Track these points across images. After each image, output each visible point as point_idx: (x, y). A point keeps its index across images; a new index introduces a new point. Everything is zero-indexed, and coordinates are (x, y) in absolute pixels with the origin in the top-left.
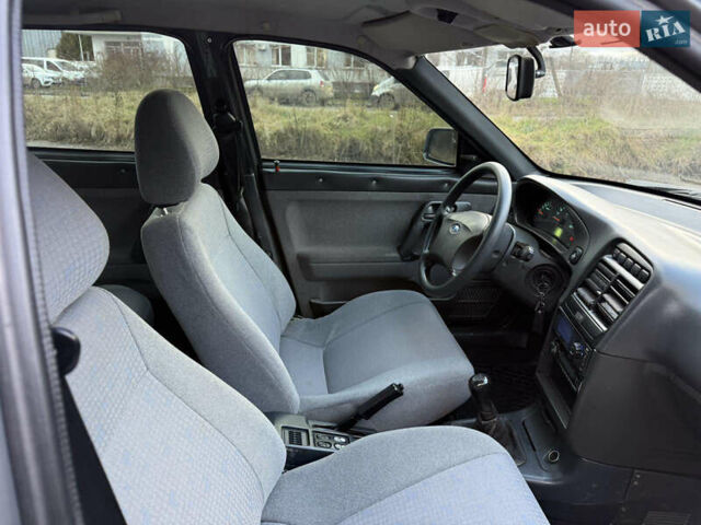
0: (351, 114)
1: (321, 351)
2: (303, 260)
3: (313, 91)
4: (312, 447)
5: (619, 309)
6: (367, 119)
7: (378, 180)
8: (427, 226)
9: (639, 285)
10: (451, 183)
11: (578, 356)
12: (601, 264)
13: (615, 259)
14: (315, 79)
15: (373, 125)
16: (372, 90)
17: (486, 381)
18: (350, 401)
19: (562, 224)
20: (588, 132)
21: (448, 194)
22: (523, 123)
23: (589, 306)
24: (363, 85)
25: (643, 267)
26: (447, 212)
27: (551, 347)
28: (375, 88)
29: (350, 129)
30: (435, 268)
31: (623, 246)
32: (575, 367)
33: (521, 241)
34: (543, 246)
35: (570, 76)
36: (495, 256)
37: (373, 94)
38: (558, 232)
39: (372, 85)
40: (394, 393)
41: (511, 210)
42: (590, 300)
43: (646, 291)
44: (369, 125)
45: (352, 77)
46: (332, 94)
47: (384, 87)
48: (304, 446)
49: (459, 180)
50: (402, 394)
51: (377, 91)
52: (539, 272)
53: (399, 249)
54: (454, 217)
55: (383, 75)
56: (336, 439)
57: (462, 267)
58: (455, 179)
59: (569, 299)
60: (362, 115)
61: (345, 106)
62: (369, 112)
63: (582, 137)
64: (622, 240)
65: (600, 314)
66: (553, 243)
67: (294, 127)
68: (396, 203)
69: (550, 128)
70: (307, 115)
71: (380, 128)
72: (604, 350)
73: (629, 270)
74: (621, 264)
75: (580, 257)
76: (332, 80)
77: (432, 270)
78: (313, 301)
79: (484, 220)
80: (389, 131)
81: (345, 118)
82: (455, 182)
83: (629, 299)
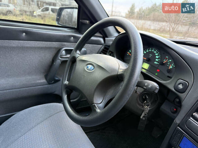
7: (27, 32)
10: (76, 38)
26: (78, 55)
30: (74, 94)
49: (81, 36)
54: (84, 58)
82: (79, 38)
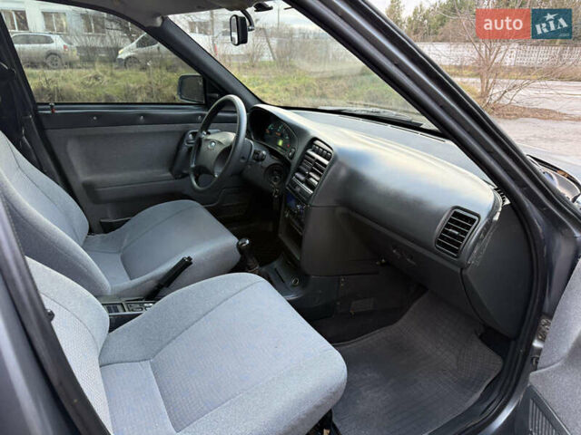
0: (101, 74)
1: (118, 257)
2: (89, 187)
3: (56, 54)
4: (128, 313)
5: (318, 178)
6: (118, 78)
7: (145, 115)
8: (190, 149)
9: (326, 162)
10: (203, 116)
11: (300, 213)
12: (306, 156)
13: (313, 151)
14: (58, 43)
15: (124, 83)
16: (117, 54)
17: (247, 242)
18: (152, 279)
19: (282, 137)
20: (298, 86)
21: (201, 124)
22: (250, 79)
23: (302, 182)
24: (107, 49)
25: (328, 152)
26: (204, 135)
27: (284, 214)
28: (120, 52)
29: (103, 87)
30: (202, 177)
31: (317, 142)
32: (299, 220)
33: (257, 149)
34: (272, 152)
35: (280, 43)
36: (242, 161)
37: (119, 57)
38: (280, 143)
39: (117, 49)
40: (185, 264)
41: (248, 131)
42: (302, 178)
43: (331, 165)
44: (121, 83)
45: (95, 42)
46: (78, 58)
47: (129, 50)
48: (122, 313)
49: (207, 113)
50: (191, 263)
51: (123, 54)
52: (271, 169)
53: (171, 170)
54: (209, 137)
55: (124, 41)
56: (146, 305)
57: (221, 171)
58: (204, 112)
59: (291, 181)
60: (112, 74)
61: (94, 67)
62: (118, 73)
63: (293, 89)
64: (316, 139)
65: (308, 185)
66: (279, 150)
67: (45, 87)
68: (161, 133)
69: (271, 83)
70: (57, 75)
71: (132, 85)
72: (313, 204)
73: (321, 155)
74: (317, 153)
75: (294, 154)
76: (76, 44)
77: (200, 178)
78: (102, 221)
79: (231, 136)
80: (140, 88)
81: (96, 78)
83: (322, 171)
